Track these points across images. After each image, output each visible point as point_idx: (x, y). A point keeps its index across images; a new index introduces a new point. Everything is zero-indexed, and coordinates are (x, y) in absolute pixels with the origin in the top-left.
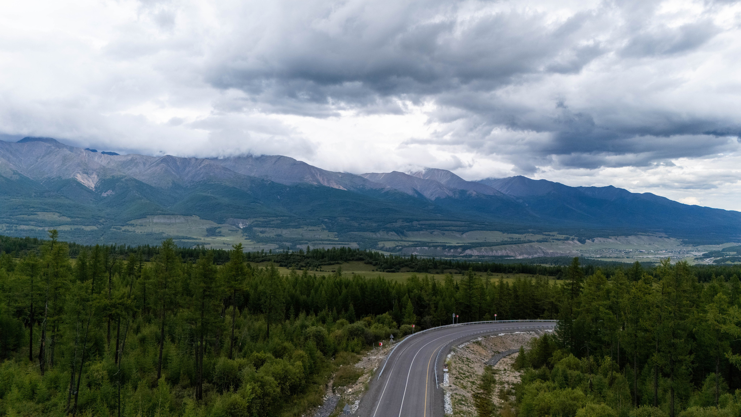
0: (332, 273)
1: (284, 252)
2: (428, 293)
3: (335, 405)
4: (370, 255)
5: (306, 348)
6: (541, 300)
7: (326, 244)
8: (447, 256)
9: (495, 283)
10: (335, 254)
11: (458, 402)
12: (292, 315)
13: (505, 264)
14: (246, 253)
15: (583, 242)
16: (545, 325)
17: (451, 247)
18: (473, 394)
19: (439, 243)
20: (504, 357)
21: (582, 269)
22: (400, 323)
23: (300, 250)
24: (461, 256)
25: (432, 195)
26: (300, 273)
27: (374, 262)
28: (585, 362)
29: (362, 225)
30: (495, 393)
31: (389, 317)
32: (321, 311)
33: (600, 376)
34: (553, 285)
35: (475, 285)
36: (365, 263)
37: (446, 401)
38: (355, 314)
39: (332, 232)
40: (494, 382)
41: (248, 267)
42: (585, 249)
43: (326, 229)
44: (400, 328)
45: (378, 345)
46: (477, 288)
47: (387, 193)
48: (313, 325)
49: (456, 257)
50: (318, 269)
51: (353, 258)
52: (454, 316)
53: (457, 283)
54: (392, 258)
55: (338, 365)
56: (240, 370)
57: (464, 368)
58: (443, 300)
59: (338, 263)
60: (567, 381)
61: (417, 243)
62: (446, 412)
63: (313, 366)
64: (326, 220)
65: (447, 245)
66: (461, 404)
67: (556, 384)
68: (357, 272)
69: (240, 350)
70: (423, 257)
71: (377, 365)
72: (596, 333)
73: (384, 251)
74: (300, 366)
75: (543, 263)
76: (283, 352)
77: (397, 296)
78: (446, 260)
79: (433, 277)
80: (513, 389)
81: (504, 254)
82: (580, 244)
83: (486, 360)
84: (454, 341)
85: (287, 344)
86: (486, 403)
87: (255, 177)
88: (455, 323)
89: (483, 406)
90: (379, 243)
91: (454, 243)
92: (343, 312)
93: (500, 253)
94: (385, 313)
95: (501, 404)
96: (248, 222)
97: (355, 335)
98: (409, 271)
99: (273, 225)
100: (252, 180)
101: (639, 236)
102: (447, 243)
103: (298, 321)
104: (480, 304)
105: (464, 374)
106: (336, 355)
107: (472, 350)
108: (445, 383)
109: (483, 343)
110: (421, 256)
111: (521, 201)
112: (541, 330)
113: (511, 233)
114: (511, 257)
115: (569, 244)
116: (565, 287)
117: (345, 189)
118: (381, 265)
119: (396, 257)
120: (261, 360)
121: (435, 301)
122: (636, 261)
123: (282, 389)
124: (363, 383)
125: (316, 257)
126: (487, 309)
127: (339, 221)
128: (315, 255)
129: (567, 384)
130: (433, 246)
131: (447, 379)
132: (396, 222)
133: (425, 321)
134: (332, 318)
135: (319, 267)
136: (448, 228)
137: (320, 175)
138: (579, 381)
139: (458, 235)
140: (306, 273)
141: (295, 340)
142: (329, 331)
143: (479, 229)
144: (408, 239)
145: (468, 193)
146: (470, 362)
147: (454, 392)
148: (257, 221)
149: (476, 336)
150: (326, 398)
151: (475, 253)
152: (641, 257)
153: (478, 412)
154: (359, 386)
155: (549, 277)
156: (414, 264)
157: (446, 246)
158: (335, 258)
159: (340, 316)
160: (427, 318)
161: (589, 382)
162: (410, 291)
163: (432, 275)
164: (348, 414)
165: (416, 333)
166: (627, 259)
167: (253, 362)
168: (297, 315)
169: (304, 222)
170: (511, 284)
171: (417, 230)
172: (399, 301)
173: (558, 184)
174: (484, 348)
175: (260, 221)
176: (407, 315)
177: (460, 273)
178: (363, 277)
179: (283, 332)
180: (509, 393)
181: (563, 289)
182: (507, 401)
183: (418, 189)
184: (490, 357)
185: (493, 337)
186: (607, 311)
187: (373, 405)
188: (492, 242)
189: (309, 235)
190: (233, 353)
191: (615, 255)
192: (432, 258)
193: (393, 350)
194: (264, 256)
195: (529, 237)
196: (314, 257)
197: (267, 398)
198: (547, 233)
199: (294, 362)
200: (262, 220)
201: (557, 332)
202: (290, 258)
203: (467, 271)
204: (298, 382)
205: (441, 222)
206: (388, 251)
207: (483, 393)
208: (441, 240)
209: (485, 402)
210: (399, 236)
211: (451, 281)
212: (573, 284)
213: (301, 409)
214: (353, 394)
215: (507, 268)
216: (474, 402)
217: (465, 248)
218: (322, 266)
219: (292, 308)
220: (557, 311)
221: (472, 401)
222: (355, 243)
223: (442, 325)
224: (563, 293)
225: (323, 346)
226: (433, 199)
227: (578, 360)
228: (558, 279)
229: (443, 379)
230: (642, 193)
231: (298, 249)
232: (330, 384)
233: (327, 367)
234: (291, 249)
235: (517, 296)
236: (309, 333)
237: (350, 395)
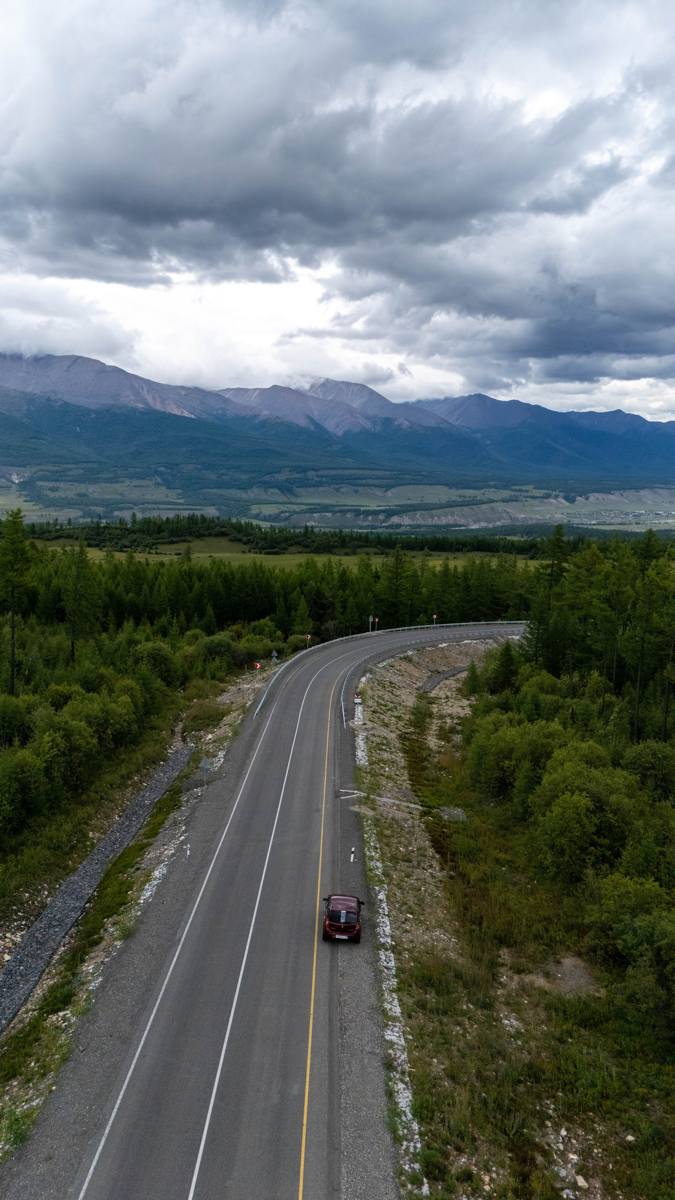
0: (175, 558)
1: (92, 522)
2: (330, 586)
3: (186, 760)
4: (239, 528)
5: (137, 675)
6: (504, 592)
7: (163, 509)
8: (361, 527)
9: (435, 567)
10: (179, 525)
11: (375, 747)
12: (112, 626)
13: (451, 537)
14: (28, 525)
15: (571, 500)
16: (509, 629)
17: (367, 513)
18: (398, 735)
19: (349, 506)
20: (446, 679)
21: (569, 543)
22: (287, 633)
23: (121, 520)
24: (384, 527)
25: (337, 427)
26: (121, 557)
27: (245, 539)
28: (564, 681)
29: (222, 477)
30: (431, 732)
31: (270, 624)
32: (160, 617)
33: (586, 701)
34: (523, 567)
35: (404, 572)
36: (230, 540)
37: (357, 746)
38: (216, 621)
39: (172, 488)
40: (431, 715)
41: (32, 548)
42: (574, 512)
43: (162, 485)
44: (288, 640)
45: (253, 668)
46: (407, 577)
47: (264, 424)
48: (147, 640)
49: (377, 528)
50: (152, 551)
51: (210, 531)
52: (371, 619)
53: (376, 569)
54: (275, 531)
55: (190, 700)
56: (30, 713)
57: (386, 697)
58: (356, 595)
59: (185, 541)
60: (539, 710)
61: (313, 507)
62: (358, 762)
63: (149, 703)
64: (162, 469)
65: (362, 509)
66: (381, 750)
67: (523, 715)
68: (218, 555)
69: (28, 681)
70: (323, 530)
71: (251, 697)
72: (583, 639)
73: (261, 520)
74: (127, 702)
75: (509, 535)
76: (99, 682)
77: (283, 592)
78: (361, 534)
79: (341, 560)
80: (459, 724)
81: (451, 522)
82: (566, 504)
83: (419, 684)
84: (371, 657)
85: (103, 670)
86: (419, 747)
87: (35, 394)
88: (373, 630)
89: (414, 751)
90: (252, 507)
91: (373, 506)
92: (196, 619)
93: (444, 521)
94: (263, 618)
95: (440, 747)
96: (27, 473)
97: (216, 653)
98: (301, 553)
99: (71, 478)
100: (30, 399)
101: (656, 490)
102: (361, 506)
103: (121, 635)
104: (412, 600)
105: (386, 706)
106: (187, 685)
107: (398, 670)
108: (356, 719)
109: (416, 659)
110: (320, 527)
111: (479, 436)
112: (502, 637)
113: (462, 488)
114: (461, 526)
115: (551, 504)
116: (541, 570)
117: (193, 416)
118: (257, 543)
119: (281, 530)
120: (63, 697)
121: (342, 597)
122: (649, 528)
123: (100, 739)
124: (231, 725)
125: (148, 530)
126: (422, 608)
127: (184, 471)
128: (145, 527)
129: (539, 715)
130: (340, 511)
131: (359, 714)
132: (279, 472)
133: (327, 630)
134: (178, 628)
135: (154, 547)
136: (363, 482)
137: (147, 390)
138: (556, 709)
139: (379, 492)
140: (132, 558)
141: (118, 664)
142: (173, 647)
143: (413, 482)
144: (299, 500)
145: (396, 423)
146: (395, 687)
147: (371, 732)
148: (43, 470)
149: (404, 649)
150: (172, 749)
151: (406, 520)
152: (657, 522)
153: (406, 760)
154: (223, 730)
155: (517, 556)
156: (309, 540)
157: (360, 510)
158: (180, 533)
159: (191, 625)
160: (330, 624)
161: (571, 710)
162: (303, 584)
163: (338, 558)
164: (207, 772)
165: (313, 648)
166: (636, 526)
167: (50, 700)
168: (119, 625)
169: (124, 472)
170: (460, 569)
171: (314, 486)
172: (286, 600)
173: (538, 408)
174: (417, 665)
175: (48, 471)
176: (298, 620)
177: (382, 554)
178: (227, 563)
179: (97, 652)
180: (453, 730)
181: (537, 574)
182: (448, 742)
183: (316, 415)
184: (425, 679)
185: (429, 649)
186: (603, 606)
187: (247, 756)
188: (433, 504)
189: (135, 495)
190: (16, 687)
191: (619, 520)
192: (338, 530)
193: (277, 674)
194: (59, 530)
195: (490, 494)
196: (144, 532)
197: (76, 754)
198: (517, 487)
199: (118, 697)
200: (51, 468)
201: (526, 638)
202: (103, 532)
203: (392, 550)
204: (126, 728)
205: (353, 472)
206: (268, 521)
207: (414, 733)
208: (352, 501)
209: (417, 745)
210: (285, 495)
211: (368, 566)
212: (552, 566)
213: (133, 768)
214: (215, 741)
215: (455, 544)
216: (401, 746)
217: (390, 514)
218: (159, 546)
219: (111, 613)
220: (528, 608)
221: (397, 745)
222: (213, 508)
223: (353, 634)
224: (538, 580)
225: (166, 672)
226: (340, 432)
227: (554, 678)
228: (532, 558)
229: (354, 714)
230: (664, 421)
231: (117, 517)
232: (179, 728)
233: (173, 703)
234: (105, 517)
235: (468, 586)
236: (141, 653)
237: (210, 743)
